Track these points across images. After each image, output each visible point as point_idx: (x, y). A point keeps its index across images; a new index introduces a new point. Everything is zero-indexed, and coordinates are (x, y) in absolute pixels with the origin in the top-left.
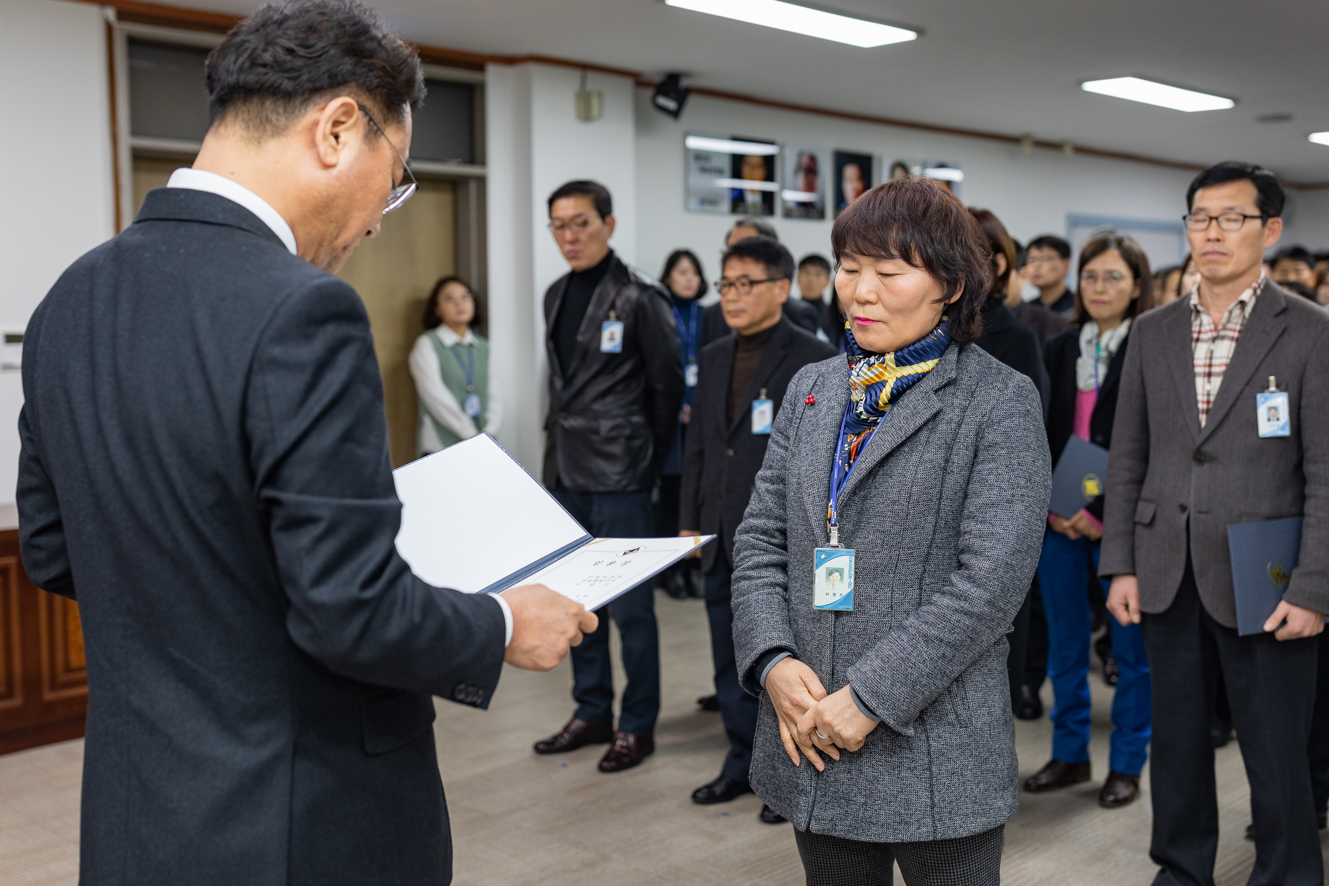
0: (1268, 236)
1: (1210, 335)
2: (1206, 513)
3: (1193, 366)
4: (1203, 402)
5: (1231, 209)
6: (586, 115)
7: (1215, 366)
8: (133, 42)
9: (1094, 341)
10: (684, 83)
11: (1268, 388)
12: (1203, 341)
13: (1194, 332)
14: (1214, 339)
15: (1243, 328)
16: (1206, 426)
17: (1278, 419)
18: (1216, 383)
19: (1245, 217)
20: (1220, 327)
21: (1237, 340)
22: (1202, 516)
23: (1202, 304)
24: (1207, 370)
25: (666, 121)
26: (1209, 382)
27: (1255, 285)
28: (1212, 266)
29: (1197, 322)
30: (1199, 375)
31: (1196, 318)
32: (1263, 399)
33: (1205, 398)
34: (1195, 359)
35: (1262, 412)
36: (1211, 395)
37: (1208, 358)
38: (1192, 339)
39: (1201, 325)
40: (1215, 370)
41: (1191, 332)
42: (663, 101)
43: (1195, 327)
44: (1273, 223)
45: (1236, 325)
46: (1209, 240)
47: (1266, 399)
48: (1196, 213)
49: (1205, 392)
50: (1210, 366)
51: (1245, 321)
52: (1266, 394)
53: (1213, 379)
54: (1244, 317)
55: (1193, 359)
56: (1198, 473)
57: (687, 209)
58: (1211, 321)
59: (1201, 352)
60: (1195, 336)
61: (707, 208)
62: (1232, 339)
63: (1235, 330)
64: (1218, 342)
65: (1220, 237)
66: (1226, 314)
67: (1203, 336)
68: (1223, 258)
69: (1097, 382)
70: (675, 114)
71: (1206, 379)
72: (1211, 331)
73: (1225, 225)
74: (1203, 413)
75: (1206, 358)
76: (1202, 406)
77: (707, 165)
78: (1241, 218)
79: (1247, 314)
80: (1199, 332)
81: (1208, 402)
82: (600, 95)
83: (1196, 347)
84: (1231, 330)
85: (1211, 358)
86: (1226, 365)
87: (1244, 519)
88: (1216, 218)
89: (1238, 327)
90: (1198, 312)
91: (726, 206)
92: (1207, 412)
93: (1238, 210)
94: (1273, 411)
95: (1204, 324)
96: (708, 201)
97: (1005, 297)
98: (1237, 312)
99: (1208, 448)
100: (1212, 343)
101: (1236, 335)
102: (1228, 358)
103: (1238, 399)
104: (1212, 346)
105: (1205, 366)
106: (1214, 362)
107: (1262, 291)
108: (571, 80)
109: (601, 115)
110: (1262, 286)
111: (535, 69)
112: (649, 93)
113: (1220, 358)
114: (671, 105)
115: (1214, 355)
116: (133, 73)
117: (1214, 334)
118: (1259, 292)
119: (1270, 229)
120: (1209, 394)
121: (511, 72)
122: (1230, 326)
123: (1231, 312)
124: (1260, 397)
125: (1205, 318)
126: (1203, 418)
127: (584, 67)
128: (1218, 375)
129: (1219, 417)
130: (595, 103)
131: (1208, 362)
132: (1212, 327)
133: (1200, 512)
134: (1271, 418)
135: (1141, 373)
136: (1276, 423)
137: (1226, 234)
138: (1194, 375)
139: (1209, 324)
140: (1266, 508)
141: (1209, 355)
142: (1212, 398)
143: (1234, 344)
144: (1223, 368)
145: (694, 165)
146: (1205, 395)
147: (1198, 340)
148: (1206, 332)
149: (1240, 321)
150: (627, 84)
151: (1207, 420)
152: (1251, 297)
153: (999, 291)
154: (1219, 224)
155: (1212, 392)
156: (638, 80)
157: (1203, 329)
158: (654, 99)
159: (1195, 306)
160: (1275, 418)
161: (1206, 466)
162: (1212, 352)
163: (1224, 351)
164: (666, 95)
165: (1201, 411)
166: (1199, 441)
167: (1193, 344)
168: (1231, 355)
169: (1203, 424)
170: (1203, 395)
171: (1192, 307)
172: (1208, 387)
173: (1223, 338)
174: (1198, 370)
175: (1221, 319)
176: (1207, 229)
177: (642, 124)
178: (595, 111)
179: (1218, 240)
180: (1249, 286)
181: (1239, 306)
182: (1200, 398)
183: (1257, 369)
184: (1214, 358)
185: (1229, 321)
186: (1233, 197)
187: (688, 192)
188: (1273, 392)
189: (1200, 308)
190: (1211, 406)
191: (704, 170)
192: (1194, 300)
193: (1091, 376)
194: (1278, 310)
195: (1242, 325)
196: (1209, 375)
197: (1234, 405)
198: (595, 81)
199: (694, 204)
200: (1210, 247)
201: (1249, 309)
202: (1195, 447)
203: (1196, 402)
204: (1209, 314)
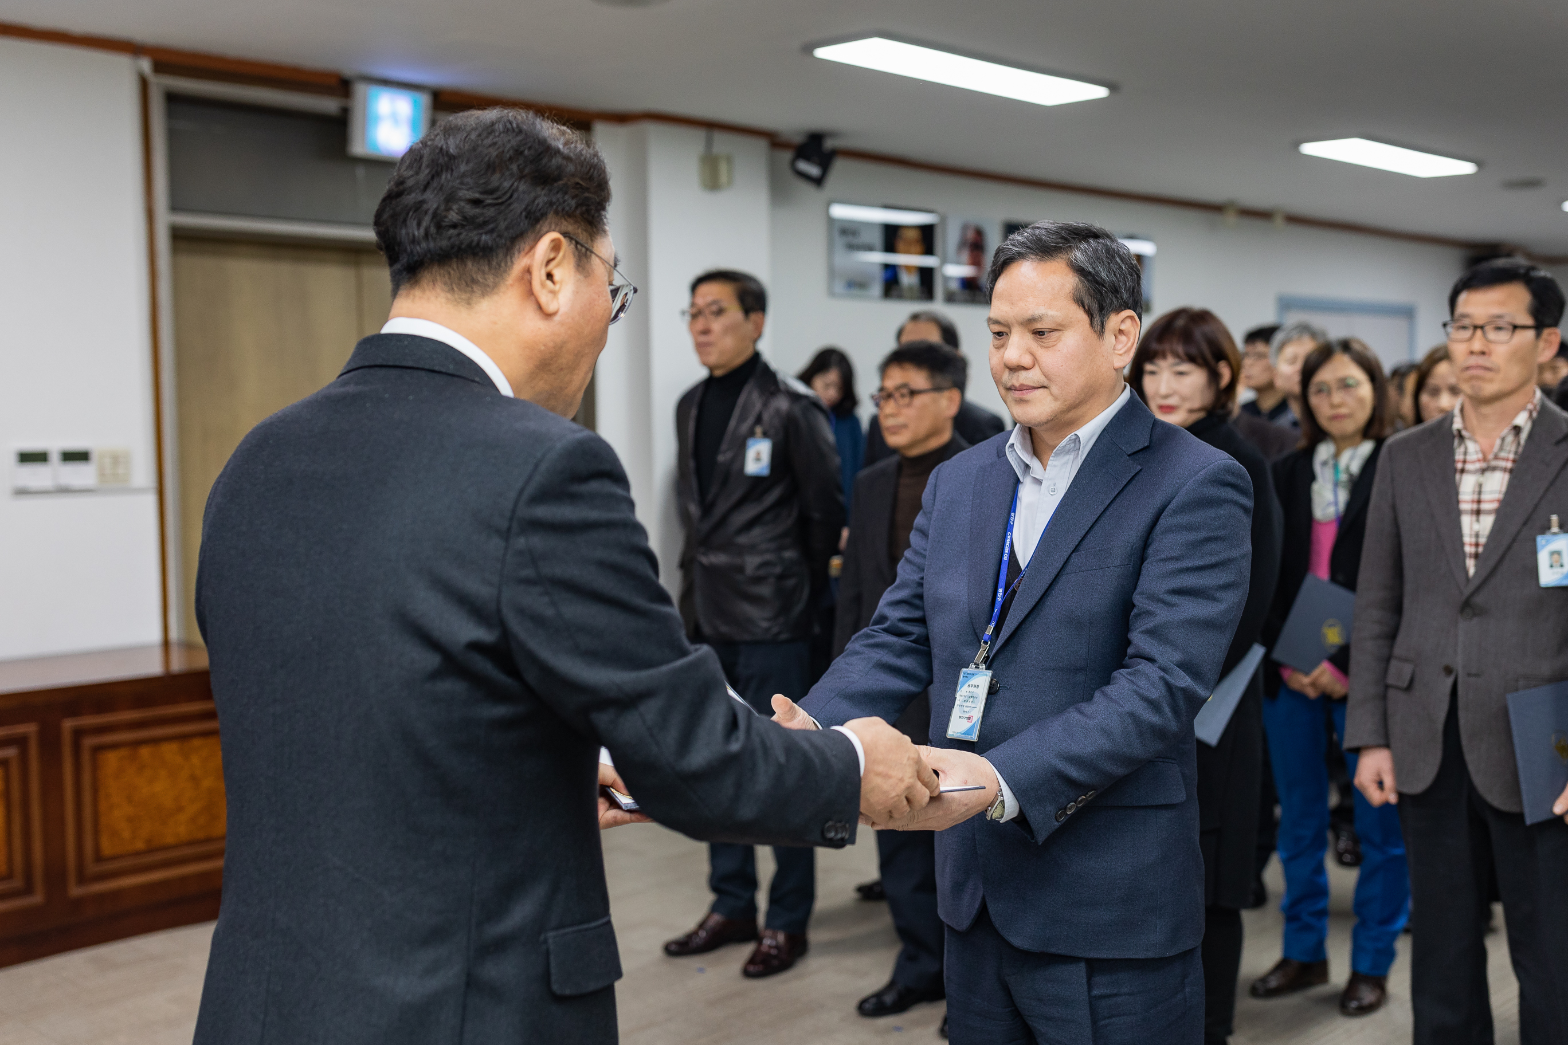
0: (1544, 350)
1: (1478, 466)
2: (1477, 675)
3: (1458, 502)
4: (1471, 545)
5: (1499, 317)
6: (712, 183)
7: (1484, 502)
8: (173, 99)
9: (1331, 462)
10: (829, 144)
11: (1549, 528)
12: (1469, 472)
13: (1458, 461)
14: (1483, 471)
15: (1517, 457)
16: (1476, 573)
17: (1562, 566)
18: (1487, 522)
19: (1515, 327)
20: (1491, 456)
21: (1511, 471)
22: (1473, 680)
23: (1465, 428)
24: (1475, 506)
25: (807, 190)
26: (1478, 521)
27: (1530, 406)
28: (1474, 382)
29: (1462, 449)
30: (1466, 512)
31: (1460, 445)
32: (1543, 542)
33: (1473, 540)
34: (1460, 493)
35: (1543, 558)
36: (1480, 536)
37: (1476, 493)
38: (1455, 470)
39: (1465, 453)
40: (1484, 506)
41: (1454, 461)
42: (804, 166)
43: (1459, 455)
44: (1550, 334)
45: (1509, 453)
46: (1472, 353)
47: (1548, 542)
48: (1458, 320)
49: (1473, 533)
50: (1479, 502)
51: (1520, 449)
52: (1548, 536)
53: (1482, 517)
54: (1519, 444)
55: (1457, 493)
56: (1467, 629)
57: (832, 293)
58: (1478, 448)
59: (1467, 485)
60: (1459, 466)
61: (856, 292)
62: (1505, 470)
63: (1507, 460)
64: (1488, 474)
65: (1485, 350)
66: (1498, 442)
67: (1469, 467)
68: (1488, 375)
69: (1337, 511)
70: (818, 182)
71: (1474, 518)
72: (1479, 460)
73: (1492, 335)
74: (1470, 556)
75: (1474, 492)
76: (1469, 549)
77: (856, 241)
78: (1511, 327)
79: (1523, 441)
80: (1465, 462)
81: (1477, 545)
82: (729, 160)
83: (1461, 479)
84: (1503, 459)
85: (1480, 493)
86: (1498, 501)
87: (1521, 683)
88: (1482, 327)
89: (1511, 456)
90: (1461, 438)
91: (877, 289)
92: (1476, 556)
93: (1508, 319)
94: (1556, 556)
95: (1470, 452)
96: (856, 284)
97: (1229, 413)
98: (1510, 438)
99: (1478, 599)
100: (1481, 475)
101: (1509, 465)
102: (1500, 492)
103: (1514, 540)
104: (1482, 479)
105: (1473, 502)
106: (1484, 497)
107: (1540, 413)
108: (694, 142)
109: (730, 182)
110: (1538, 408)
111: (652, 129)
112: (787, 156)
113: (1491, 492)
114: (814, 171)
115: (1485, 489)
116: (173, 136)
117: (1484, 465)
118: (1535, 414)
119: (1546, 341)
120: (1477, 535)
121: (621, 132)
122: (1503, 454)
123: (1503, 439)
124: (1540, 540)
125: (1471, 446)
126: (1471, 565)
127: (711, 126)
128: (1488, 512)
129: (1491, 563)
130: (723, 168)
131: (1476, 497)
132: (1480, 456)
133: (1469, 675)
134: (1554, 564)
135: (1394, 508)
136: (1559, 570)
137: (1492, 347)
138: (1459, 513)
139: (1477, 452)
140: (1546, 668)
141: (1477, 489)
142: (1483, 540)
143: (1506, 477)
144: (1495, 506)
145: (839, 241)
146: (1473, 536)
147: (1463, 471)
148: (1473, 462)
149: (1513, 448)
150: (762, 144)
151: (1476, 566)
152: (1526, 423)
153: (1224, 406)
154: (1484, 333)
155: (1481, 533)
156: (774, 140)
157: (1469, 458)
158: (793, 164)
159: (1459, 431)
160: (1559, 564)
161: (1475, 620)
162: (1480, 486)
163: (1496, 485)
164: (808, 158)
165: (1468, 555)
166: (1467, 591)
167: (1458, 476)
168: (1504, 489)
169: (1472, 571)
170: (1471, 536)
171: (1455, 432)
172: (1476, 527)
173: (1494, 469)
174: (1463, 506)
175: (1492, 446)
176: (1470, 339)
177: (778, 193)
178: (723, 177)
179: (1483, 353)
180: (1524, 408)
181: (1513, 432)
182: (1467, 539)
183: (1536, 507)
184: (1483, 493)
185: (1501, 449)
186: (1502, 303)
187: (832, 273)
188: (1555, 534)
189: (1464, 433)
190: (1480, 549)
191: (852, 247)
192: (1457, 424)
193: (1329, 504)
194: (1559, 436)
195: (1516, 453)
196: (1478, 513)
197: (1509, 548)
198: (723, 143)
199: (839, 287)
200: (1474, 360)
201: (1524, 436)
202: (1464, 598)
203: (1462, 544)
204: (1475, 441)
